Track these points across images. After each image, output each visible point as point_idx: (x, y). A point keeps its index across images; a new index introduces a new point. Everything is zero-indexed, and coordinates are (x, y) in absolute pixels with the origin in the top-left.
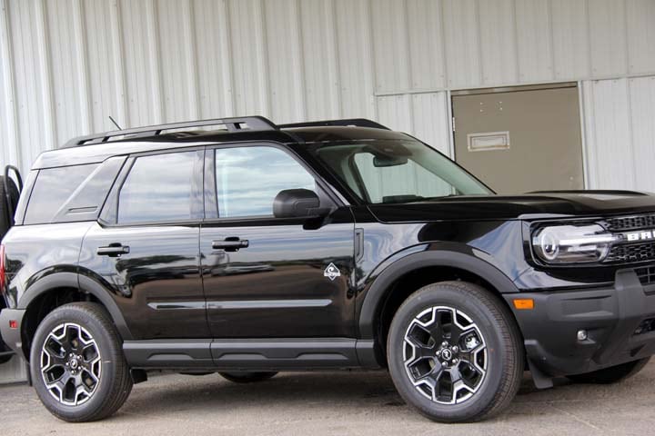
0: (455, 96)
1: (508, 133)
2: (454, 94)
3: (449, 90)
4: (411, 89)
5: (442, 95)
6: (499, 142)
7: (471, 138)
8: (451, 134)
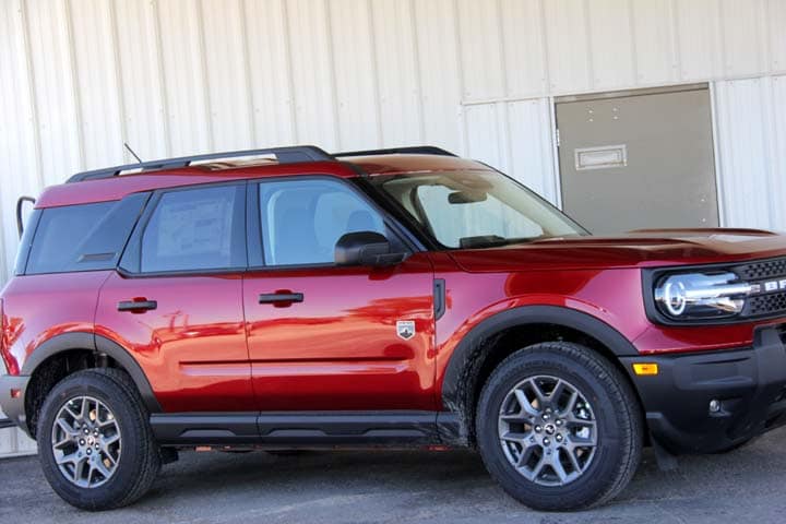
0: (560, 104)
1: (624, 146)
2: (558, 100)
3: (551, 96)
4: (507, 96)
5: (544, 102)
6: (612, 157)
7: (579, 153)
8: (556, 149)
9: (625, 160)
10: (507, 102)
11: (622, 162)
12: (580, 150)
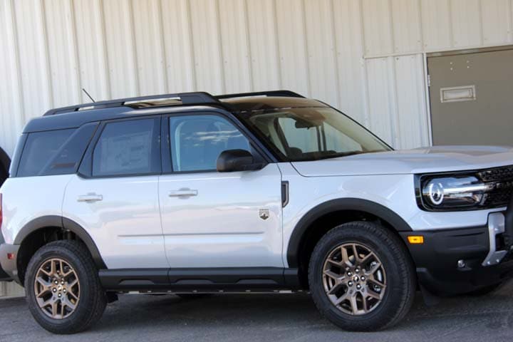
9: (474, 96)
10: (394, 56)
11: (472, 97)
12: (444, 89)
